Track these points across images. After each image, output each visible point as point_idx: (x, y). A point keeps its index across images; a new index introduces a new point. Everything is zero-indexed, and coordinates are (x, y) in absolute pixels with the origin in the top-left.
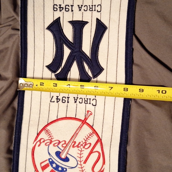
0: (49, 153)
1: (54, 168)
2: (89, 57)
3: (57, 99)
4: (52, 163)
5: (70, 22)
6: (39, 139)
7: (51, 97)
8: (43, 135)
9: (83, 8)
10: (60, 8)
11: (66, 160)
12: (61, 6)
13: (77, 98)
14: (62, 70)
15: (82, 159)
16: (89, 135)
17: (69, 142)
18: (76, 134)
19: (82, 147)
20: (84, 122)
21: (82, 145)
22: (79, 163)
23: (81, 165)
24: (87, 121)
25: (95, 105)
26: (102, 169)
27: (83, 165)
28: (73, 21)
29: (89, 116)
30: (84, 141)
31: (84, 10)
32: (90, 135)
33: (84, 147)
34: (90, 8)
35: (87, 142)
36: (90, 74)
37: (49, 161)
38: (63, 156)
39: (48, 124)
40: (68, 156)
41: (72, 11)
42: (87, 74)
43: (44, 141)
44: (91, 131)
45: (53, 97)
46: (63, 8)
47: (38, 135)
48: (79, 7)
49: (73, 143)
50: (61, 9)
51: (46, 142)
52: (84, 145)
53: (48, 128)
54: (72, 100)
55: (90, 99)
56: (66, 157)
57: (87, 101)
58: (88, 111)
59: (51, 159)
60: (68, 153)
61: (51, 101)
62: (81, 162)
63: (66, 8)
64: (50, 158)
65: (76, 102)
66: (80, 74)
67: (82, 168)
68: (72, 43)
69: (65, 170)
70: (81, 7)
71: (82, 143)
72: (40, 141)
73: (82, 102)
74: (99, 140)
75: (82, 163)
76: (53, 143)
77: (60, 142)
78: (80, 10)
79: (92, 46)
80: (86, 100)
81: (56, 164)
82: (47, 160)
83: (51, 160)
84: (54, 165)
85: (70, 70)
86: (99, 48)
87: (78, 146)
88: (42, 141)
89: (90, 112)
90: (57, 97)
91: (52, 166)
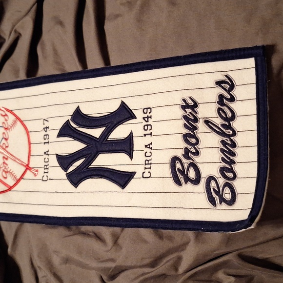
2: (90, 165)
3: (46, 128)
5: (131, 133)
7: (47, 119)
8: (11, 118)
9: (148, 150)
10: (148, 117)
12: (149, 119)
14: (75, 128)
16: (14, 175)
17: (8, 152)
18: (15, 159)
19: (4, 168)
24: (28, 172)
25: (43, 180)
28: (133, 137)
29: (33, 173)
30: (9, 170)
31: (146, 152)
32: (14, 176)
33: (4, 171)
34: (148, 161)
35: (8, 174)
36: (71, 169)
41: (145, 135)
42: (70, 164)
43: (6, 120)
44: (18, 177)
45: (47, 121)
46: (147, 121)
47: (11, 111)
48: (149, 145)
49: (6, 157)
50: (146, 119)
51: (5, 122)
52: (5, 170)
53: (19, 123)
54: (46, 148)
55: (48, 172)
57: (46, 169)
58: (37, 171)
63: (147, 125)
65: (45, 153)
66: (71, 154)
68: (107, 138)
70: (149, 148)
71: (7, 167)
72: (6, 115)
73: (45, 162)
74: (10, 189)
76: (5, 131)
77: (6, 139)
78: (146, 146)
79: (105, 168)
80: (47, 167)
85: (75, 140)
86: (101, 178)
87: (4, 163)
89: (37, 173)
90: (48, 128)
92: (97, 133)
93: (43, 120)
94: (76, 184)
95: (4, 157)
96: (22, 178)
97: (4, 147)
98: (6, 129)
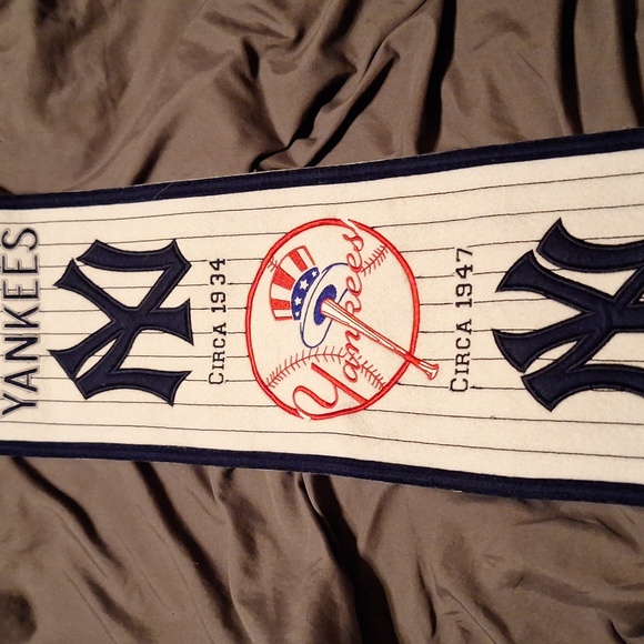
0: (331, 266)
1: (299, 284)
2: (590, 358)
3: (466, 269)
4: (309, 277)
6: (362, 234)
7: (469, 250)
8: (371, 244)
11: (319, 317)
13: (470, 331)
14: (549, 271)
15: (321, 358)
16: (376, 374)
17: (358, 321)
18: (377, 338)
19: (348, 357)
20: (410, 358)
21: (352, 358)
22: (314, 352)
23: (309, 357)
24: (411, 367)
25: (451, 388)
26: (301, 414)
27: (309, 363)
29: (426, 371)
30: (361, 362)
32: (376, 377)
33: (348, 363)
35: (358, 372)
36: (536, 366)
37: (311, 271)
38: (325, 307)
39: (398, 255)
40: (327, 321)
42: (535, 355)
43: (357, 249)
44: (386, 380)
45: (471, 254)
47: (371, 230)
49: (355, 333)
51: (355, 254)
52: (353, 362)
53: (390, 256)
54: (463, 314)
55: (467, 372)
56: (324, 317)
57: (462, 363)
58: (436, 367)
59: (318, 274)
60: (332, 319)
61: (459, 250)
62: (316, 355)
64: (320, 271)
65: (459, 327)
66: (535, 331)
67: (303, 359)
68: (640, 297)
69: (297, 314)
71: (356, 356)
72: (357, 238)
73: (459, 347)
74: (365, 404)
75: (313, 360)
76: (354, 275)
77: (356, 293)
79: (631, 367)
80: (465, 360)
81: (308, 288)
82: (314, 264)
83: (314, 274)
84: (304, 285)
85: (548, 298)
86: (622, 390)
87: (349, 345)
88: (358, 243)
89: (434, 372)
90: (471, 268)
91: (302, 279)
92: (610, 283)
93: (455, 251)
94: (550, 402)
95: (348, 333)
96: (395, 381)
97: (350, 310)
98: (356, 269)
